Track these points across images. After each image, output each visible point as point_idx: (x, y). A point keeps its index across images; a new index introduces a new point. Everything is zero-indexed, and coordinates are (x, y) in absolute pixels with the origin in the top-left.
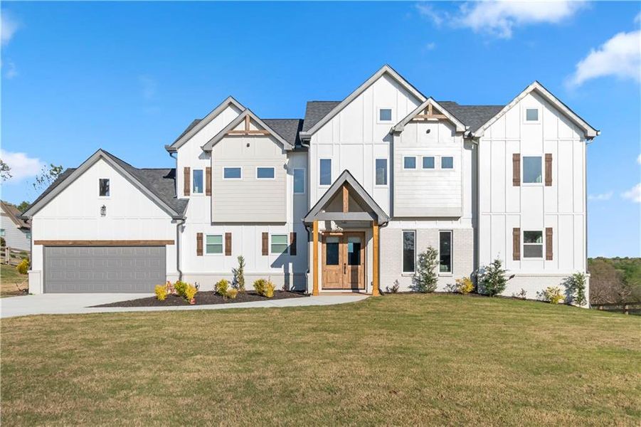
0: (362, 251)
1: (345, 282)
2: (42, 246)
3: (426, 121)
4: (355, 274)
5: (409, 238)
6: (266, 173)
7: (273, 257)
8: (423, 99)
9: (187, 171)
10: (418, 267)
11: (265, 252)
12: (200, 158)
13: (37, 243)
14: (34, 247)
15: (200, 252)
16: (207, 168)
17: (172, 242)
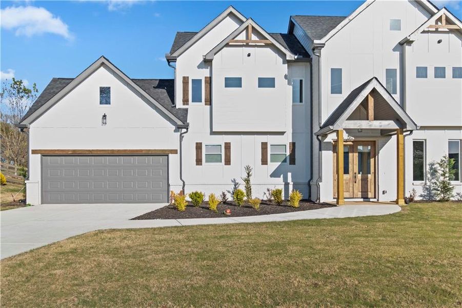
0: (372, 160)
1: (356, 191)
2: (39, 155)
3: (437, 31)
4: (365, 181)
5: (419, 146)
6: (266, 83)
7: (273, 166)
8: (435, 11)
9: (185, 80)
10: (429, 176)
11: (264, 162)
12: (199, 67)
13: (34, 152)
14: (31, 156)
15: (199, 162)
16: (206, 77)
17: (175, 152)
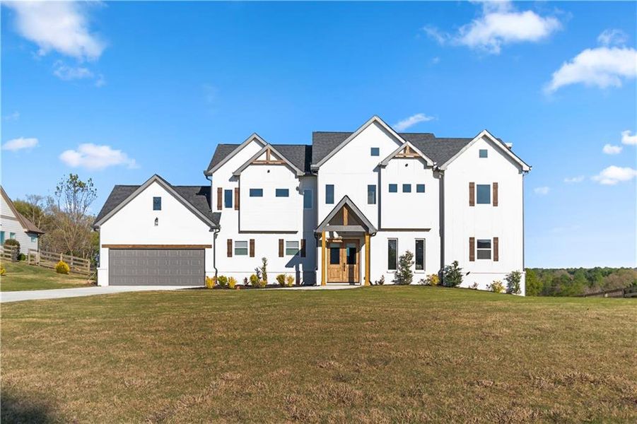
0: (357, 254)
1: (345, 277)
2: (108, 249)
3: (405, 158)
4: (351, 270)
5: (393, 244)
6: (282, 193)
7: (288, 258)
8: (403, 141)
9: (220, 190)
10: (399, 266)
11: (281, 254)
12: (230, 180)
13: (104, 246)
14: (101, 249)
15: (230, 254)
16: (235, 188)
17: (210, 246)
